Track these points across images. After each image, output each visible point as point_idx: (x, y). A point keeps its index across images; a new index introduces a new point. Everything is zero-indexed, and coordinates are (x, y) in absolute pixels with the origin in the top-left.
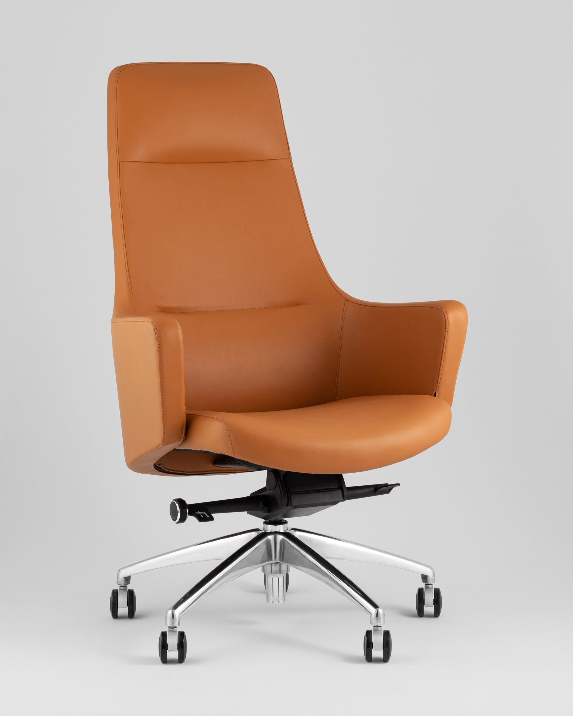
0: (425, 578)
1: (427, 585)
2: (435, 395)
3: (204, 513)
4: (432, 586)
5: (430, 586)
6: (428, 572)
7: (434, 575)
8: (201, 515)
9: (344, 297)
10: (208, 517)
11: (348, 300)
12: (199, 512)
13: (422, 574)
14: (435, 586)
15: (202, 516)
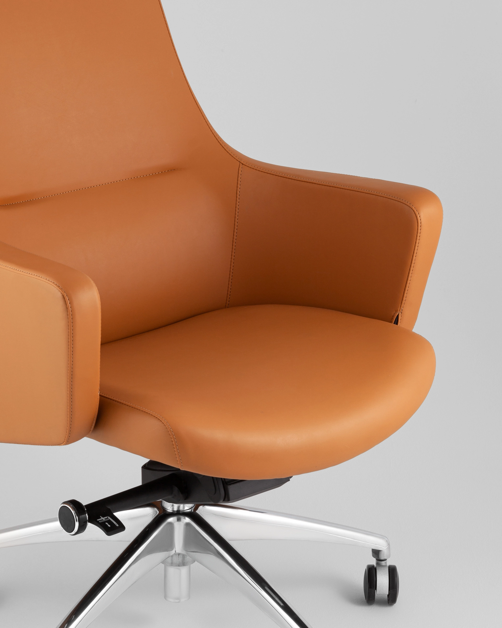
0: (376, 553)
1: (379, 560)
2: (396, 322)
3: (109, 518)
4: (386, 563)
5: (383, 563)
6: (380, 544)
7: (389, 548)
8: (107, 523)
9: (237, 158)
10: (118, 525)
11: (243, 164)
12: (102, 518)
13: (372, 549)
14: (389, 562)
15: (109, 526)
